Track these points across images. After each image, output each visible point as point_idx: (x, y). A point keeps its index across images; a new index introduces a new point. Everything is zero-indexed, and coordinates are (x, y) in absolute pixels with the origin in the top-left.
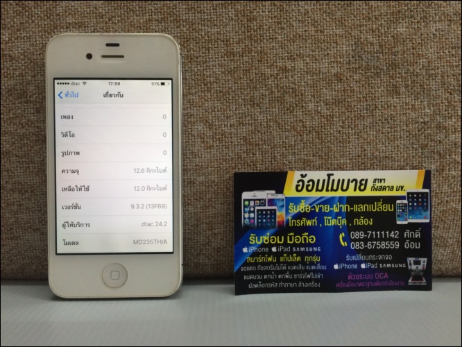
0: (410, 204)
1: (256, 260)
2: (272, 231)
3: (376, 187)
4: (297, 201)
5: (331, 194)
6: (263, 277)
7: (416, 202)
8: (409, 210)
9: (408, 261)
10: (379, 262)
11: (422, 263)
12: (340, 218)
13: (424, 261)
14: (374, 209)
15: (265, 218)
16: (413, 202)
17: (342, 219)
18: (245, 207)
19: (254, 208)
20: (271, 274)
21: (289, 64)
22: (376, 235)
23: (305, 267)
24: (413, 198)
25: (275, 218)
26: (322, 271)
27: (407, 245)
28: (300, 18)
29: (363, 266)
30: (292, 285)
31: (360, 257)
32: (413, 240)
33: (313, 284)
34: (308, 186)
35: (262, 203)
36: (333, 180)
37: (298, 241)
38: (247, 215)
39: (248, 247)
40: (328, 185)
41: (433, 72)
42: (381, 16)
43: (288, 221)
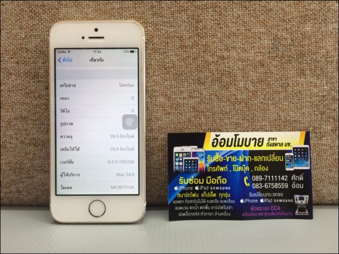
0: (295, 156)
1: (184, 195)
2: (195, 175)
3: (270, 143)
4: (213, 153)
5: (237, 149)
6: (189, 208)
7: (299, 154)
8: (295, 160)
9: (295, 197)
10: (274, 198)
11: (305, 199)
12: (244, 166)
13: (306, 197)
14: (269, 159)
15: (190, 166)
16: (297, 154)
17: (246, 166)
18: (176, 157)
19: (182, 158)
20: (195, 206)
21: (226, 54)
22: (271, 178)
23: (220, 201)
24: (297, 151)
25: (197, 166)
26: (231, 204)
27: (294, 186)
28: (234, 20)
29: (262, 201)
30: (210, 214)
31: (259, 194)
32: (298, 182)
33: (225, 214)
34: (221, 143)
35: (188, 155)
36: (239, 139)
37: (214, 182)
38: (177, 164)
39: (178, 186)
40: (235, 142)
41: (330, 59)
42: (293, 18)
43: (206, 168)
